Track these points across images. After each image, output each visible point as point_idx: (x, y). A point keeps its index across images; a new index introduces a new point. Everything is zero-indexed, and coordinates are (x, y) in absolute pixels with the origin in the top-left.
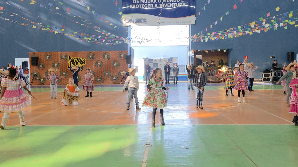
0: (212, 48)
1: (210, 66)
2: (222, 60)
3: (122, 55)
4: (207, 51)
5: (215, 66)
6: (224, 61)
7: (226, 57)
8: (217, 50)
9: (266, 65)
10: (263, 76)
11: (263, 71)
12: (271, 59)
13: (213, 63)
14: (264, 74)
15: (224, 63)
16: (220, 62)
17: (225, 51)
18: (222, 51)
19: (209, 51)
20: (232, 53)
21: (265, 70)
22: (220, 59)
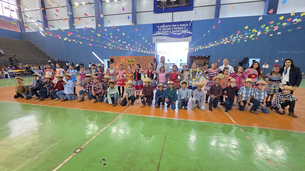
0: (200, 55)
1: (199, 64)
2: (205, 61)
3: (152, 58)
4: (197, 57)
6: (207, 62)
7: (208, 60)
8: (202, 56)
12: (234, 61)
15: (207, 63)
17: (207, 57)
18: (205, 56)
19: (198, 57)
20: (211, 58)
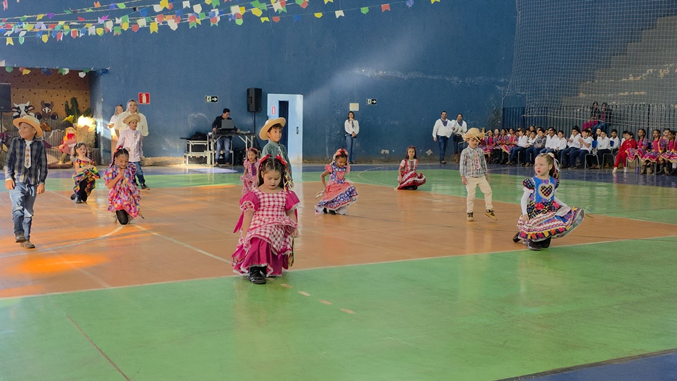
0: (43, 64)
2: (74, 101)
4: (27, 72)
5: (53, 117)
6: (82, 105)
7: (88, 92)
8: (57, 70)
9: (194, 119)
10: (188, 150)
11: (186, 137)
12: (208, 103)
13: (47, 109)
14: (192, 143)
15: (82, 110)
16: (70, 106)
17: (82, 75)
18: (74, 73)
19: (35, 71)
20: (103, 80)
21: (194, 133)
22: (69, 99)
